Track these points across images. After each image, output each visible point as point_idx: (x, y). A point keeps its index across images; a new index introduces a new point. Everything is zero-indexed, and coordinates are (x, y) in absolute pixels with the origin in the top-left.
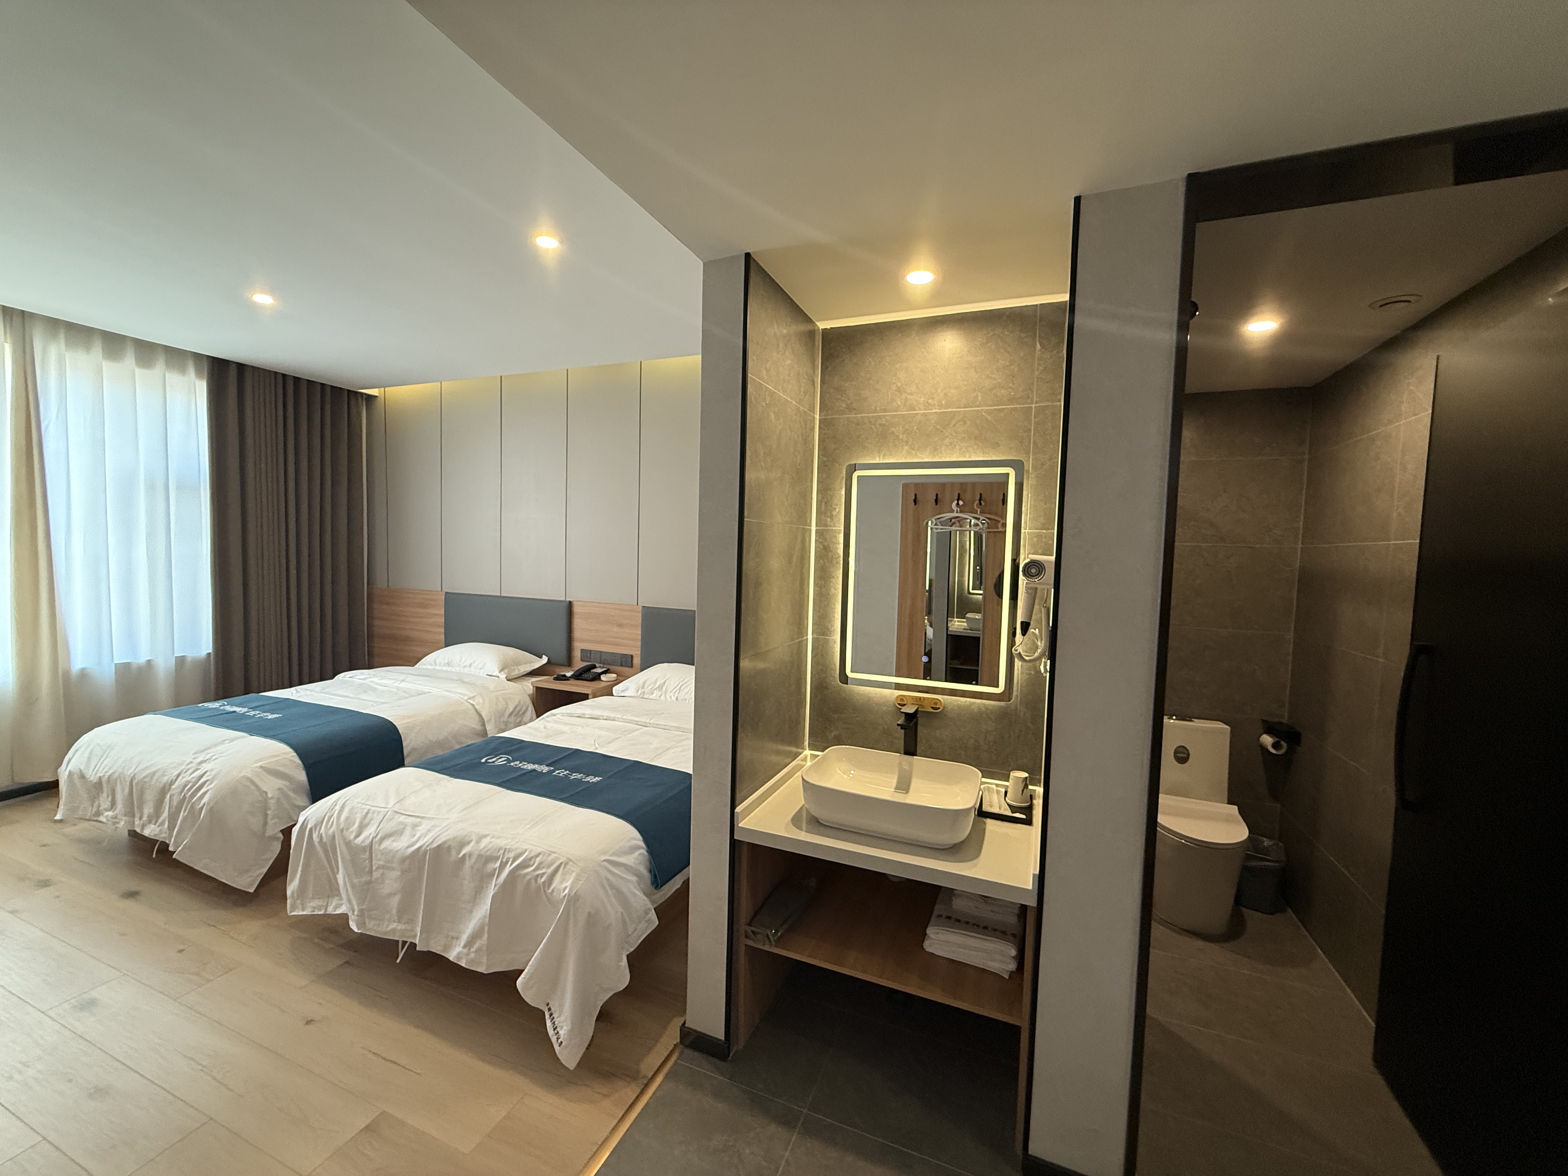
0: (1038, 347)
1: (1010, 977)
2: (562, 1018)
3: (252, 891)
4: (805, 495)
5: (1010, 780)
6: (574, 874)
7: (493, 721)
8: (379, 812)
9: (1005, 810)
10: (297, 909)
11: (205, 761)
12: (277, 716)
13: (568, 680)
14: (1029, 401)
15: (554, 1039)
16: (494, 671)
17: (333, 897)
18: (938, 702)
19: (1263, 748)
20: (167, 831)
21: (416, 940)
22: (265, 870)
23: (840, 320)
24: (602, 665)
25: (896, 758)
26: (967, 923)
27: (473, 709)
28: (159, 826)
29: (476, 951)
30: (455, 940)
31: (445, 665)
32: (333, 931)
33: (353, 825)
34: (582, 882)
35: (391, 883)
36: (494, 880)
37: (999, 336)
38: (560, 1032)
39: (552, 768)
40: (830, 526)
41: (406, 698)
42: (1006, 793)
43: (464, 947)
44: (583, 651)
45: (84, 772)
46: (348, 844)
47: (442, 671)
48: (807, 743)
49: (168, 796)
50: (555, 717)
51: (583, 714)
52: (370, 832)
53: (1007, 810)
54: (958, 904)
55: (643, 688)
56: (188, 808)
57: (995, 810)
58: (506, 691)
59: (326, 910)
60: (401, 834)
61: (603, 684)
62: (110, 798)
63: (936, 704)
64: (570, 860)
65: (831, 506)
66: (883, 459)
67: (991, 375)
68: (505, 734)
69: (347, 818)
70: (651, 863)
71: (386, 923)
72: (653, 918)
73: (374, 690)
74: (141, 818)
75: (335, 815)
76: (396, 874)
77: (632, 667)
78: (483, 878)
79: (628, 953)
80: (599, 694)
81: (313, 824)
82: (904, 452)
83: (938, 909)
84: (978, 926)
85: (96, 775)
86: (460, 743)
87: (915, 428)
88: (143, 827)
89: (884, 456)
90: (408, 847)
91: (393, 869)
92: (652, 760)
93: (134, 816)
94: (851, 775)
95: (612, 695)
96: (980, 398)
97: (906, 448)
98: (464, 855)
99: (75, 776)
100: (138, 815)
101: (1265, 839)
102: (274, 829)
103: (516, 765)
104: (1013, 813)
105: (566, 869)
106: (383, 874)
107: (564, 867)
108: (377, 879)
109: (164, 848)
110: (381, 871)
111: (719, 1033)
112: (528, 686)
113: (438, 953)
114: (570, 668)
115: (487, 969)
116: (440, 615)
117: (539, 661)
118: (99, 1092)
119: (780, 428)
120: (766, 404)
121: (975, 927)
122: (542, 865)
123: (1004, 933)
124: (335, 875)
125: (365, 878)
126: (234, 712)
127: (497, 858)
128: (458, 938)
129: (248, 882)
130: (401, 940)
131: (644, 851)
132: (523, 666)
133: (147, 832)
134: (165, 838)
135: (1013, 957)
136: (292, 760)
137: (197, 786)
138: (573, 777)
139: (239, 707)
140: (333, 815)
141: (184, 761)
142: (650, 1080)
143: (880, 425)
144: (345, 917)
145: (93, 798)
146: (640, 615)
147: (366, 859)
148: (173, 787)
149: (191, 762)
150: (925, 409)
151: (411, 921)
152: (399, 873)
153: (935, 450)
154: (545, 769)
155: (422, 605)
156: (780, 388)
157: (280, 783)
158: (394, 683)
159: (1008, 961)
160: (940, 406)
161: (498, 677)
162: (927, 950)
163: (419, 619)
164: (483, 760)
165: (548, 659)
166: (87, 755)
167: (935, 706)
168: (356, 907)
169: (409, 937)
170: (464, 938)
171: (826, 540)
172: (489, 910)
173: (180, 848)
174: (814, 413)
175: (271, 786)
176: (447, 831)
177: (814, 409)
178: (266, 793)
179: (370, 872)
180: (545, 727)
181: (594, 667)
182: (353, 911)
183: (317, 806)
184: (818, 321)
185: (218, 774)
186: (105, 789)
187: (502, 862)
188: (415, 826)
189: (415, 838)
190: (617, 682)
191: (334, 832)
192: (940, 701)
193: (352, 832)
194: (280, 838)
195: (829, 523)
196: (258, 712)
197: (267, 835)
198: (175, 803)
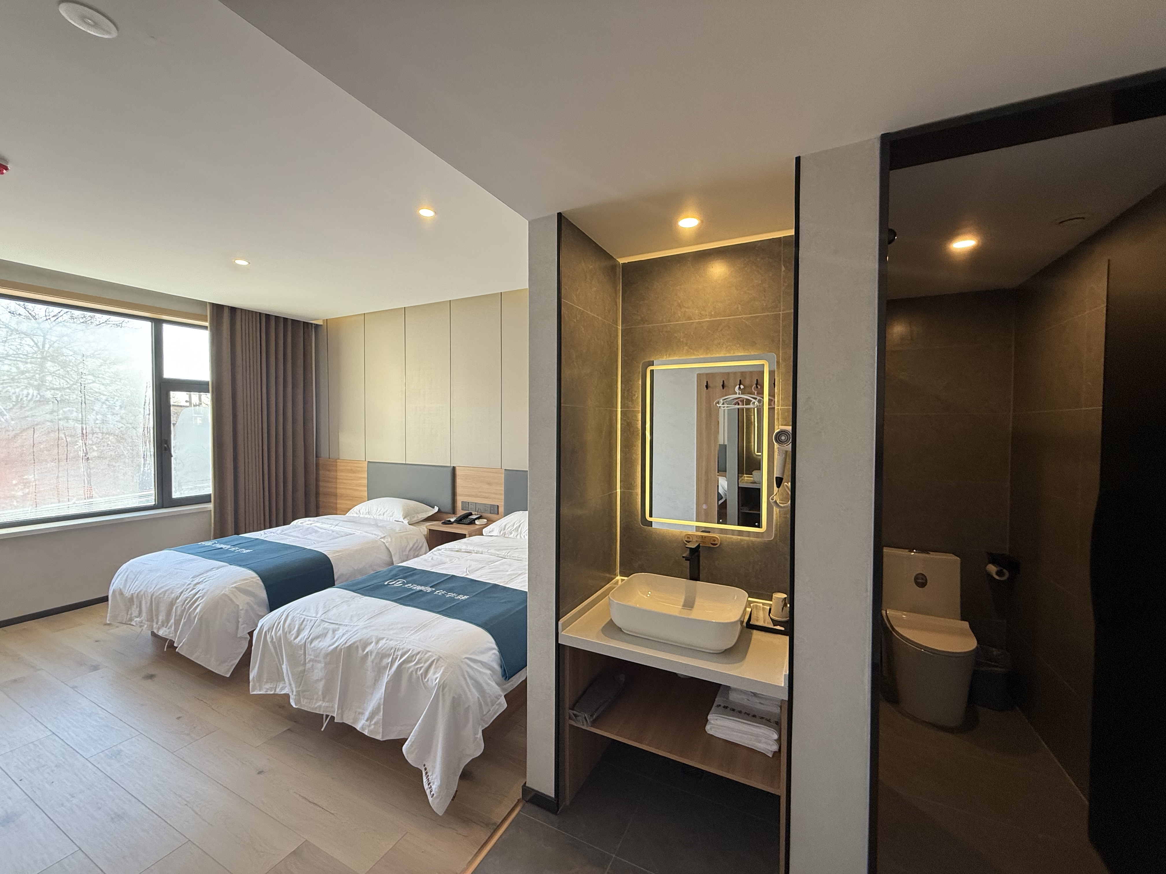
0: (783, 269)
1: (773, 756)
2: (434, 776)
3: (228, 676)
4: (612, 386)
5: (773, 600)
6: (443, 668)
7: (398, 554)
8: (311, 620)
9: (768, 623)
10: (255, 690)
11: (198, 583)
12: (250, 551)
13: (452, 524)
14: (778, 309)
15: (428, 792)
16: (400, 518)
17: (280, 681)
18: (716, 539)
19: (989, 575)
20: (174, 632)
21: (334, 714)
22: (237, 661)
23: (636, 257)
24: (476, 513)
25: (683, 583)
26: (740, 712)
27: (384, 546)
28: (169, 629)
29: (375, 724)
30: (361, 715)
31: (366, 514)
32: (282, 707)
33: (294, 629)
34: (448, 674)
35: (318, 672)
36: (388, 671)
37: (753, 262)
38: (432, 787)
39: (434, 589)
40: (632, 408)
41: (338, 538)
42: (770, 609)
43: (367, 721)
44: (462, 502)
45: (123, 590)
46: (289, 644)
47: (364, 518)
48: (618, 571)
49: (175, 608)
50: (440, 551)
51: (460, 549)
52: (304, 635)
53: (770, 623)
54: (733, 697)
55: (504, 529)
56: (187, 616)
57: (761, 623)
58: (407, 533)
59: (275, 691)
60: (325, 636)
61: (477, 527)
62: (138, 609)
63: (714, 541)
64: (441, 658)
65: (632, 393)
66: (669, 357)
67: (748, 291)
68: (404, 564)
69: (290, 624)
70: (501, 659)
71: (314, 701)
72: (503, 703)
73: (317, 532)
74: (157, 624)
75: (282, 622)
76: (320, 666)
77: (498, 514)
78: (380, 670)
79: (483, 728)
80: (474, 534)
81: (267, 629)
82: (684, 351)
83: (718, 700)
84: (748, 714)
85: (130, 592)
86: (373, 570)
87: (692, 333)
88: (159, 629)
89: (670, 355)
90: (329, 646)
91: (319, 662)
92: (507, 583)
93: (152, 621)
94: (648, 595)
95: (483, 535)
96: (740, 309)
97: (686, 348)
98: (367, 652)
99: (117, 593)
100: (155, 621)
101: (994, 649)
102: (243, 632)
103: (409, 586)
104: (774, 626)
105: (438, 664)
106: (313, 665)
107: (437, 663)
108: (309, 669)
109: (171, 646)
110: (311, 663)
111: (551, 792)
112: (424, 528)
113: (350, 724)
114: (454, 515)
115: (383, 737)
116: (364, 478)
117: (432, 510)
118: (118, 817)
119: (589, 337)
120: (577, 320)
121: (746, 715)
122: (420, 661)
123: (769, 721)
124: (281, 665)
125: (301, 668)
126: (222, 548)
127: (389, 655)
128: (362, 714)
129: (225, 670)
130: (325, 714)
131: (496, 651)
132: (421, 514)
133: (161, 633)
134: (172, 637)
135: (775, 740)
136: (256, 582)
137: (193, 601)
138: (448, 596)
139: (225, 545)
140: (280, 622)
141: (186, 583)
142: (498, 826)
143: (666, 332)
144: (287, 696)
145: (128, 609)
146: (503, 476)
147: (302, 654)
148: (178, 601)
149: (190, 584)
150: (699, 319)
151: (332, 701)
152: (323, 665)
153: (708, 349)
154: (429, 590)
155: (352, 471)
156: (588, 308)
157: (248, 599)
158: (330, 527)
159: (771, 743)
160: (711, 316)
161: (403, 522)
162: (708, 733)
163: (349, 482)
164: (386, 583)
165: (439, 509)
166: (124, 579)
167: (713, 542)
168: (294, 689)
169: (330, 712)
170: (367, 714)
171: (628, 418)
172: (384, 693)
173: (181, 645)
174: (617, 325)
175: (242, 601)
176: (356, 634)
177: (617, 322)
178: (238, 606)
179: (305, 664)
180: (432, 559)
181: (471, 514)
182: (293, 692)
183: (271, 615)
184: (618, 258)
185: (208, 590)
186: (135, 603)
187: (393, 658)
188: (334, 631)
189: (335, 639)
190: (486, 525)
191: (281, 635)
192: (717, 538)
193: (293, 634)
194: (247, 638)
195: (630, 405)
196: (237, 548)
197: (239, 636)
198: (179, 613)
